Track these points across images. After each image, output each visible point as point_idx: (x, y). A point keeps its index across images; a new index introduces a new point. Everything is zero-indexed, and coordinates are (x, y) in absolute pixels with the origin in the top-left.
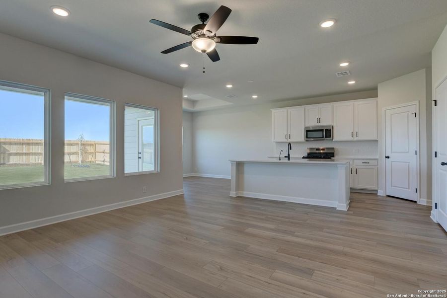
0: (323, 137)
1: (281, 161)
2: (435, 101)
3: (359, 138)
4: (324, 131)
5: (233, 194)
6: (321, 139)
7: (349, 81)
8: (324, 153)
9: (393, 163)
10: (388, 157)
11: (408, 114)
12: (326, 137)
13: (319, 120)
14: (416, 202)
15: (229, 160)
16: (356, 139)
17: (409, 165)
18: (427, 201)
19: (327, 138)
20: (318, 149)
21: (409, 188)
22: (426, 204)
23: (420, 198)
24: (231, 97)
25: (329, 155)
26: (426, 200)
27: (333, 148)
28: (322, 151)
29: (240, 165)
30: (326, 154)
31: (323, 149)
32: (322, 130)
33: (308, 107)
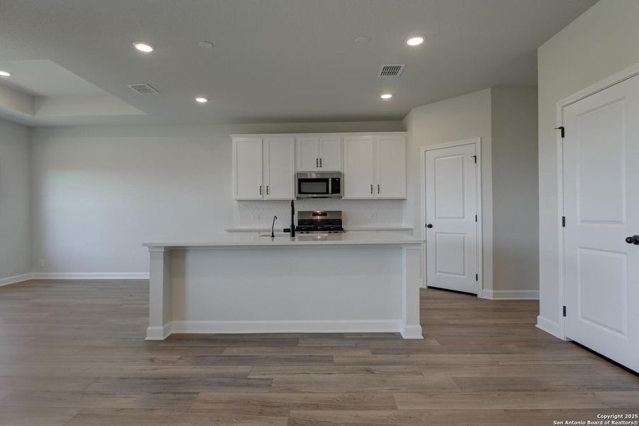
0: (327, 192)
1: (277, 241)
2: (562, 129)
3: (383, 195)
4: (330, 182)
5: (156, 332)
6: (324, 195)
7: (383, 94)
8: (323, 221)
9: (438, 234)
10: (430, 226)
11: (463, 158)
12: (333, 192)
13: (319, 163)
14: (476, 295)
15: (144, 245)
16: (376, 196)
17: (464, 238)
18: (494, 294)
19: (334, 195)
20: (315, 214)
21: (464, 275)
22: (492, 299)
23: (483, 288)
24: (142, 89)
25: (333, 225)
26: (492, 291)
27: (340, 213)
28: (319, 218)
29: (174, 256)
30: (329, 222)
31: (324, 214)
32: (327, 180)
33: (300, 137)
